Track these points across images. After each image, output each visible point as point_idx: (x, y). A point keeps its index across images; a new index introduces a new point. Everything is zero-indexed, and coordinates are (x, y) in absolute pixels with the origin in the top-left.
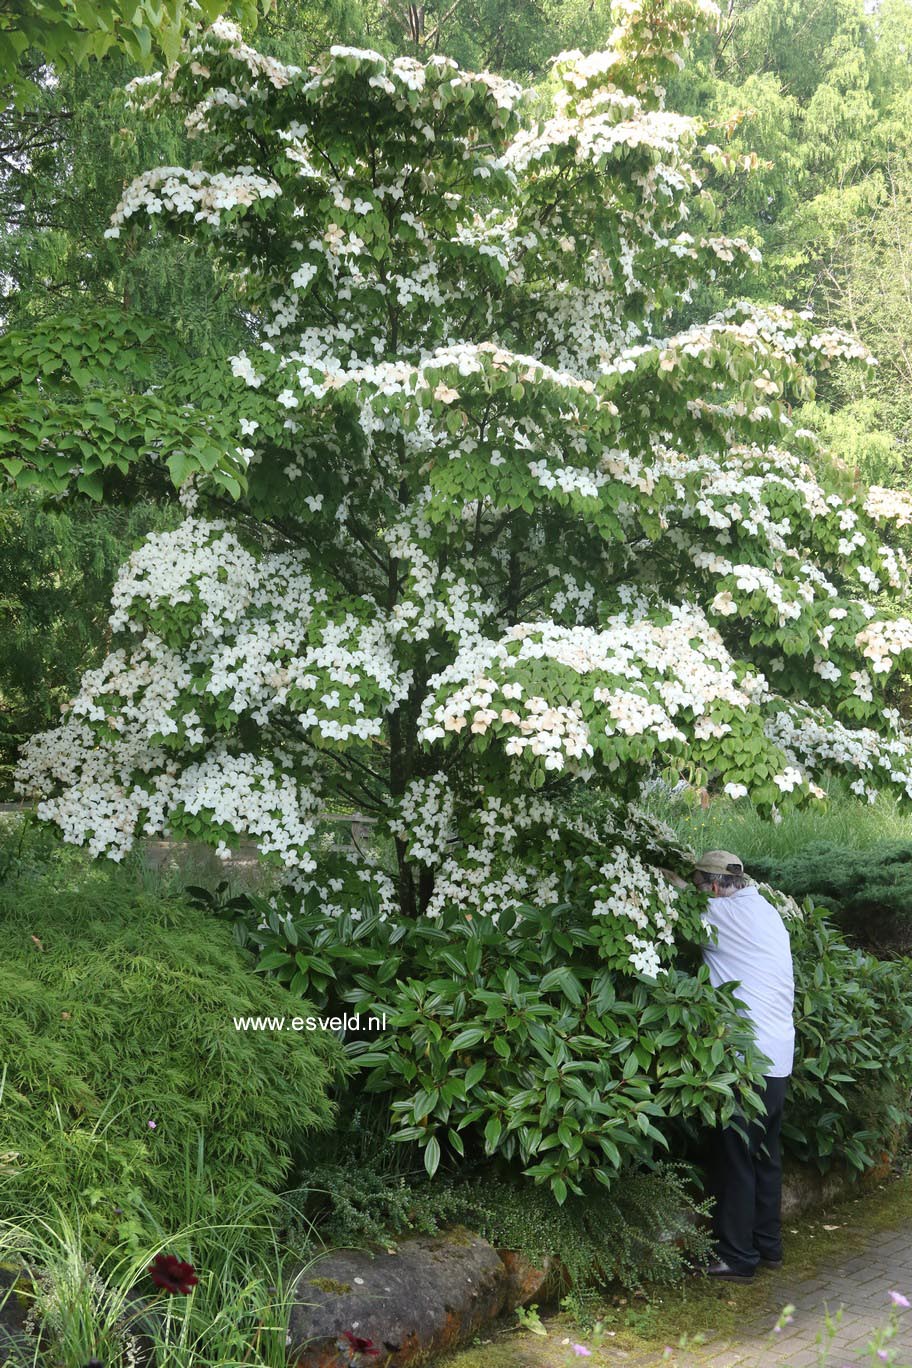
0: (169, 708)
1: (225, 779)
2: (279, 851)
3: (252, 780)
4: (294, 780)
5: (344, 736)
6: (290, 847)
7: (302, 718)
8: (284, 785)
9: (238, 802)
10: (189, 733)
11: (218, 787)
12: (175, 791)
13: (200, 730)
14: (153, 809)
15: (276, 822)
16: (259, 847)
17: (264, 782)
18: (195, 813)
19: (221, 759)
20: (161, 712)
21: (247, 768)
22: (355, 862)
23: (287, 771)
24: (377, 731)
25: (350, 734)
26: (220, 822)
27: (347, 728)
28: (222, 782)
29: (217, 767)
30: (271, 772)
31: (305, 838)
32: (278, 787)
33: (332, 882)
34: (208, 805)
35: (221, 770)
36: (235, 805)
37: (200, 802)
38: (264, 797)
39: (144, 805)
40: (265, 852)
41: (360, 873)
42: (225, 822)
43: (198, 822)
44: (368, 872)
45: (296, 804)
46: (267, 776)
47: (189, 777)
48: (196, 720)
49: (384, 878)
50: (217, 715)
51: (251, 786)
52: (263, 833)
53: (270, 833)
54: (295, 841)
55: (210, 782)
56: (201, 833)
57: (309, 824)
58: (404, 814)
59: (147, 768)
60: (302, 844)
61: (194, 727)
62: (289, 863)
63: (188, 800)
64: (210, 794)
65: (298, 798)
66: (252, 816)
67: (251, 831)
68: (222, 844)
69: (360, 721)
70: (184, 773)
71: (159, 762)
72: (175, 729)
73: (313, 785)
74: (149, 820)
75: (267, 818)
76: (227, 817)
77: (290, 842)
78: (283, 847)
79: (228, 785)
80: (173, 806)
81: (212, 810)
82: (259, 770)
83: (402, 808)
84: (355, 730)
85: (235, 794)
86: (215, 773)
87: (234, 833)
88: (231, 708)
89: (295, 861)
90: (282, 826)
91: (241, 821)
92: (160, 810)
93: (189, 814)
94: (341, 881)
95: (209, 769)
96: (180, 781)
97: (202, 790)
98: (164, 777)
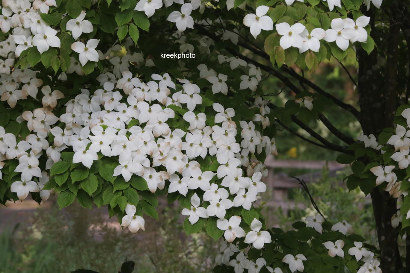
0: (45, 10)
1: (131, 113)
2: (215, 219)
3: (170, 114)
4: (231, 112)
5: (314, 45)
6: (230, 212)
7: (249, 20)
8: (218, 118)
9: (152, 146)
10: (78, 47)
11: (120, 125)
12: (56, 131)
13: (93, 43)
14: (24, 160)
15: (209, 175)
16: (185, 212)
17: (189, 117)
18: (88, 164)
19: (123, 83)
20: (35, 17)
21: (162, 96)
22: (319, 229)
23: (219, 98)
24: (362, 36)
25: (323, 42)
26: (127, 177)
27: (318, 33)
28: (126, 118)
29: (118, 96)
30: (198, 100)
31: (252, 197)
32: (210, 123)
33: (289, 259)
34: (108, 152)
35: (124, 99)
36: (147, 150)
37: (95, 148)
38: (190, 138)
39: (12, 155)
40: (193, 219)
41: (329, 245)
42: (134, 176)
43: (94, 179)
44: (340, 243)
45: (236, 148)
46: (191, 106)
47: (77, 110)
48: (87, 27)
49: (365, 252)
50: (119, 21)
51: (169, 122)
52: (191, 192)
53: (200, 192)
54: (238, 202)
55: (110, 119)
56: (99, 194)
57: (257, 176)
58: (395, 156)
59: (13, 99)
60: (247, 206)
61: (85, 38)
62: (229, 236)
63: (78, 145)
64: (109, 136)
65: (239, 139)
66: (172, 166)
67: (172, 189)
68: (131, 209)
69: (336, 22)
70: (69, 106)
71: (31, 90)
72: (56, 43)
73: (258, 118)
74: (18, 176)
75: (194, 170)
76: (137, 169)
77: (230, 204)
78: (221, 213)
79: (135, 122)
80: (54, 155)
81: (114, 160)
82: (180, 98)
83: (392, 149)
84: (331, 36)
85: (147, 135)
86: (116, 104)
87: (148, 193)
88: (138, 8)
89: (239, 233)
90: (217, 181)
91: (157, 175)
92: (34, 161)
93: (80, 166)
94: (301, 257)
95: (106, 99)
96: (64, 118)
97: (97, 130)
98: (38, 112)
